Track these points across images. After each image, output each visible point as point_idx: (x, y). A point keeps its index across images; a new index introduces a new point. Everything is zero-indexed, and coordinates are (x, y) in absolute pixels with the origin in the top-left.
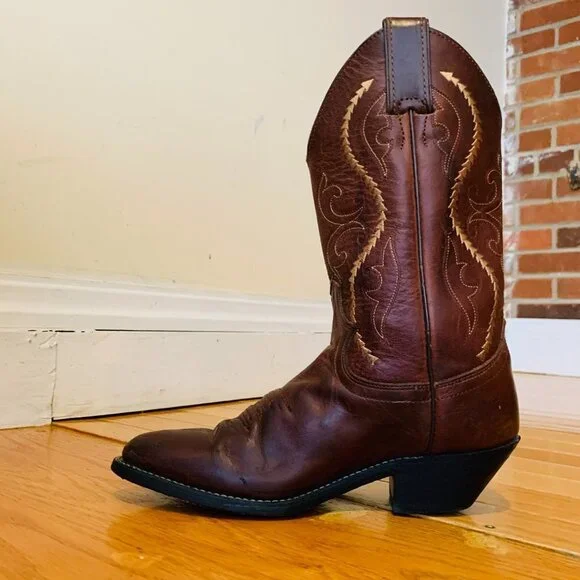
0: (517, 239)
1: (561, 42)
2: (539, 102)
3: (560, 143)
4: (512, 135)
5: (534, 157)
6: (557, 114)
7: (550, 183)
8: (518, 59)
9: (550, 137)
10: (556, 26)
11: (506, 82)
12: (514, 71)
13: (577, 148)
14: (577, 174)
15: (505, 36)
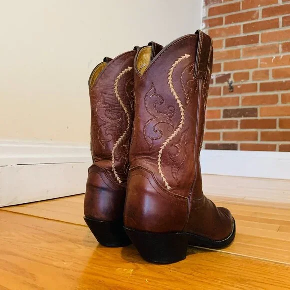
1: (226, 24)
2: (216, 51)
3: (225, 70)
5: (214, 76)
6: (224, 57)
7: (220, 88)
8: (207, 30)
9: (221, 67)
10: (224, 16)
13: (232, 73)
14: (232, 85)
15: (202, 19)
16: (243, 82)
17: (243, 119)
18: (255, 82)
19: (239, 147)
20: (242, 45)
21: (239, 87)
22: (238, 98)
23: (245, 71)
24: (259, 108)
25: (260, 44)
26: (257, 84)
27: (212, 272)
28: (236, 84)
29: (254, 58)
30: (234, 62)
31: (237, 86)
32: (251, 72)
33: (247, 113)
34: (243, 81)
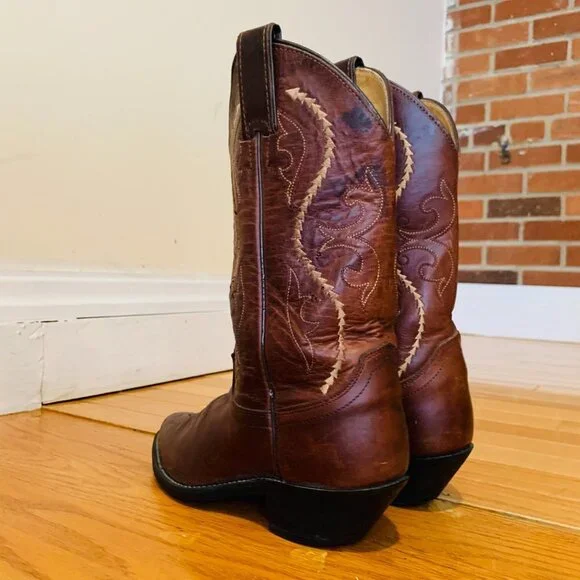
1: (498, 18)
2: (474, 77)
3: (494, 117)
5: (469, 130)
6: (492, 89)
7: (483, 155)
8: (457, 33)
9: (484, 112)
11: (444, 55)
12: (453, 44)
13: (508, 123)
14: (508, 149)
15: (445, 9)
16: (531, 143)
17: (530, 219)
18: (556, 143)
19: (520, 279)
20: (530, 63)
21: (522, 153)
22: (520, 176)
23: (535, 119)
24: (563, 196)
25: (569, 63)
26: (560, 147)
27: (494, 561)
28: (518, 147)
29: (555, 92)
30: (514, 101)
31: (517, 151)
32: (548, 121)
33: (538, 207)
34: (530, 140)
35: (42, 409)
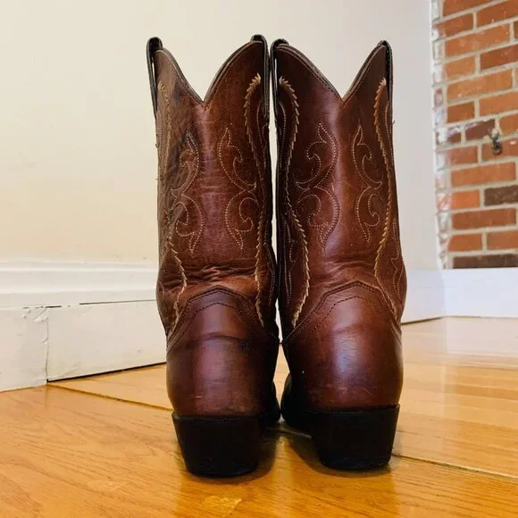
0: (450, 200)
1: (479, 25)
2: (462, 79)
3: (482, 114)
4: (440, 109)
5: (461, 127)
6: (478, 88)
7: (475, 149)
8: (443, 41)
9: (473, 109)
10: (474, 11)
11: (433, 62)
12: (440, 53)
13: (497, 118)
14: (498, 141)
15: (430, 22)
21: (513, 143)
22: (513, 165)
28: (507, 138)
30: (500, 96)
31: (508, 142)
35: (46, 385)
